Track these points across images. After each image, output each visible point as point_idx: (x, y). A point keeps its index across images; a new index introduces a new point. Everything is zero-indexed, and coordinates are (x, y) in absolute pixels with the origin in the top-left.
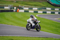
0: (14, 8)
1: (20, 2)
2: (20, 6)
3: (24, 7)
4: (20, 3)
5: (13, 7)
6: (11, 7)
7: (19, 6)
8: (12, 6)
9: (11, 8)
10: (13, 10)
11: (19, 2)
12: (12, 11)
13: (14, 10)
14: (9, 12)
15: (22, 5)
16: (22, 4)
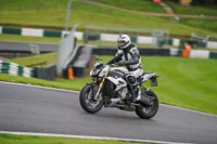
0: (170, 43)
1: (195, 23)
2: (193, 35)
3: (210, 40)
4: (195, 26)
5: (168, 38)
6: (161, 40)
7: (189, 37)
8: (165, 35)
9: (162, 43)
10: (168, 51)
11: (190, 22)
12: (166, 53)
13: (174, 51)
14: (152, 58)
15: (201, 30)
16: (203, 27)
